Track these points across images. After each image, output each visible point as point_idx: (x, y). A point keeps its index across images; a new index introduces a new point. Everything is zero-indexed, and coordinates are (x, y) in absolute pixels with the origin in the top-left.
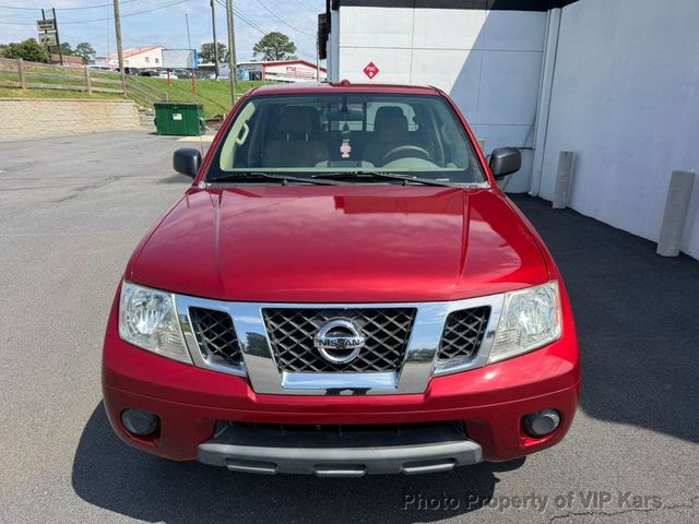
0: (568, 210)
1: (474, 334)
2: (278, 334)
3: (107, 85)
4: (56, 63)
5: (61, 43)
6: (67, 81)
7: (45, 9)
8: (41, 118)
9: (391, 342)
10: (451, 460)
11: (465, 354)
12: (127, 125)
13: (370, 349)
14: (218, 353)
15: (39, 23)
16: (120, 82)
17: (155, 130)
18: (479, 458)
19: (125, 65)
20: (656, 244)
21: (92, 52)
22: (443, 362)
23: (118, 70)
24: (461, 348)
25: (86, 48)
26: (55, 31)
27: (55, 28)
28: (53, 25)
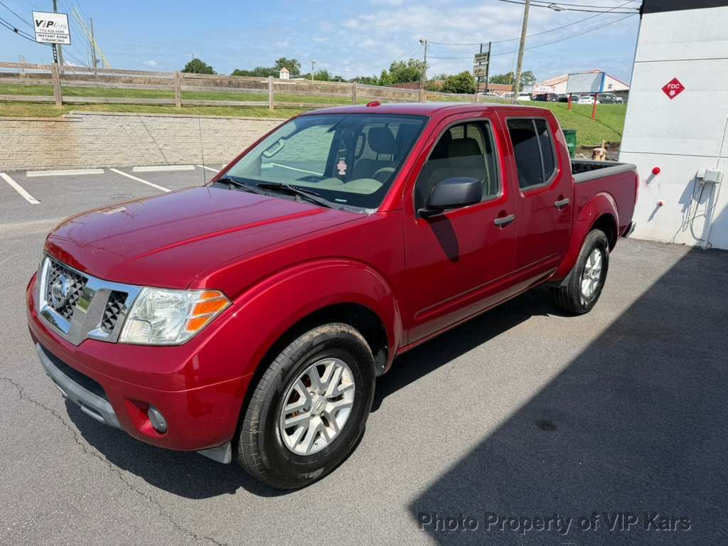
7: (484, 43)
15: (476, 56)
25: (528, 76)
26: (487, 63)
27: (488, 60)
28: (487, 57)
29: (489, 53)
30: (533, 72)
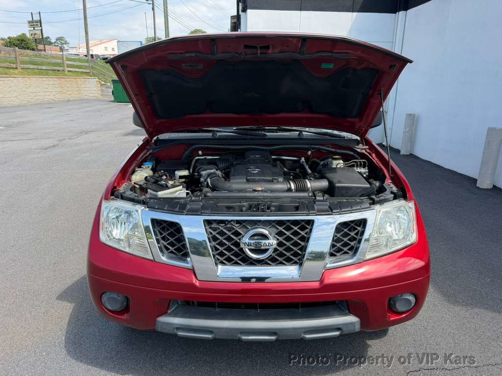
0: (412, 156)
1: (354, 239)
2: (215, 239)
3: (77, 67)
4: (41, 50)
5: (44, 36)
6: (49, 64)
7: (34, 12)
8: (30, 90)
9: (296, 244)
10: (339, 329)
11: (348, 253)
12: (92, 95)
13: (280, 249)
14: (172, 252)
15: (29, 22)
16: (87, 64)
17: (112, 99)
18: (358, 328)
19: (91, 53)
20: (476, 180)
21: (66, 43)
22: (333, 258)
23: (86, 56)
24: (345, 249)
25: (62, 40)
26: (40, 28)
27: (41, 26)
28: (39, 24)
29: (40, 21)
30: (65, 37)
